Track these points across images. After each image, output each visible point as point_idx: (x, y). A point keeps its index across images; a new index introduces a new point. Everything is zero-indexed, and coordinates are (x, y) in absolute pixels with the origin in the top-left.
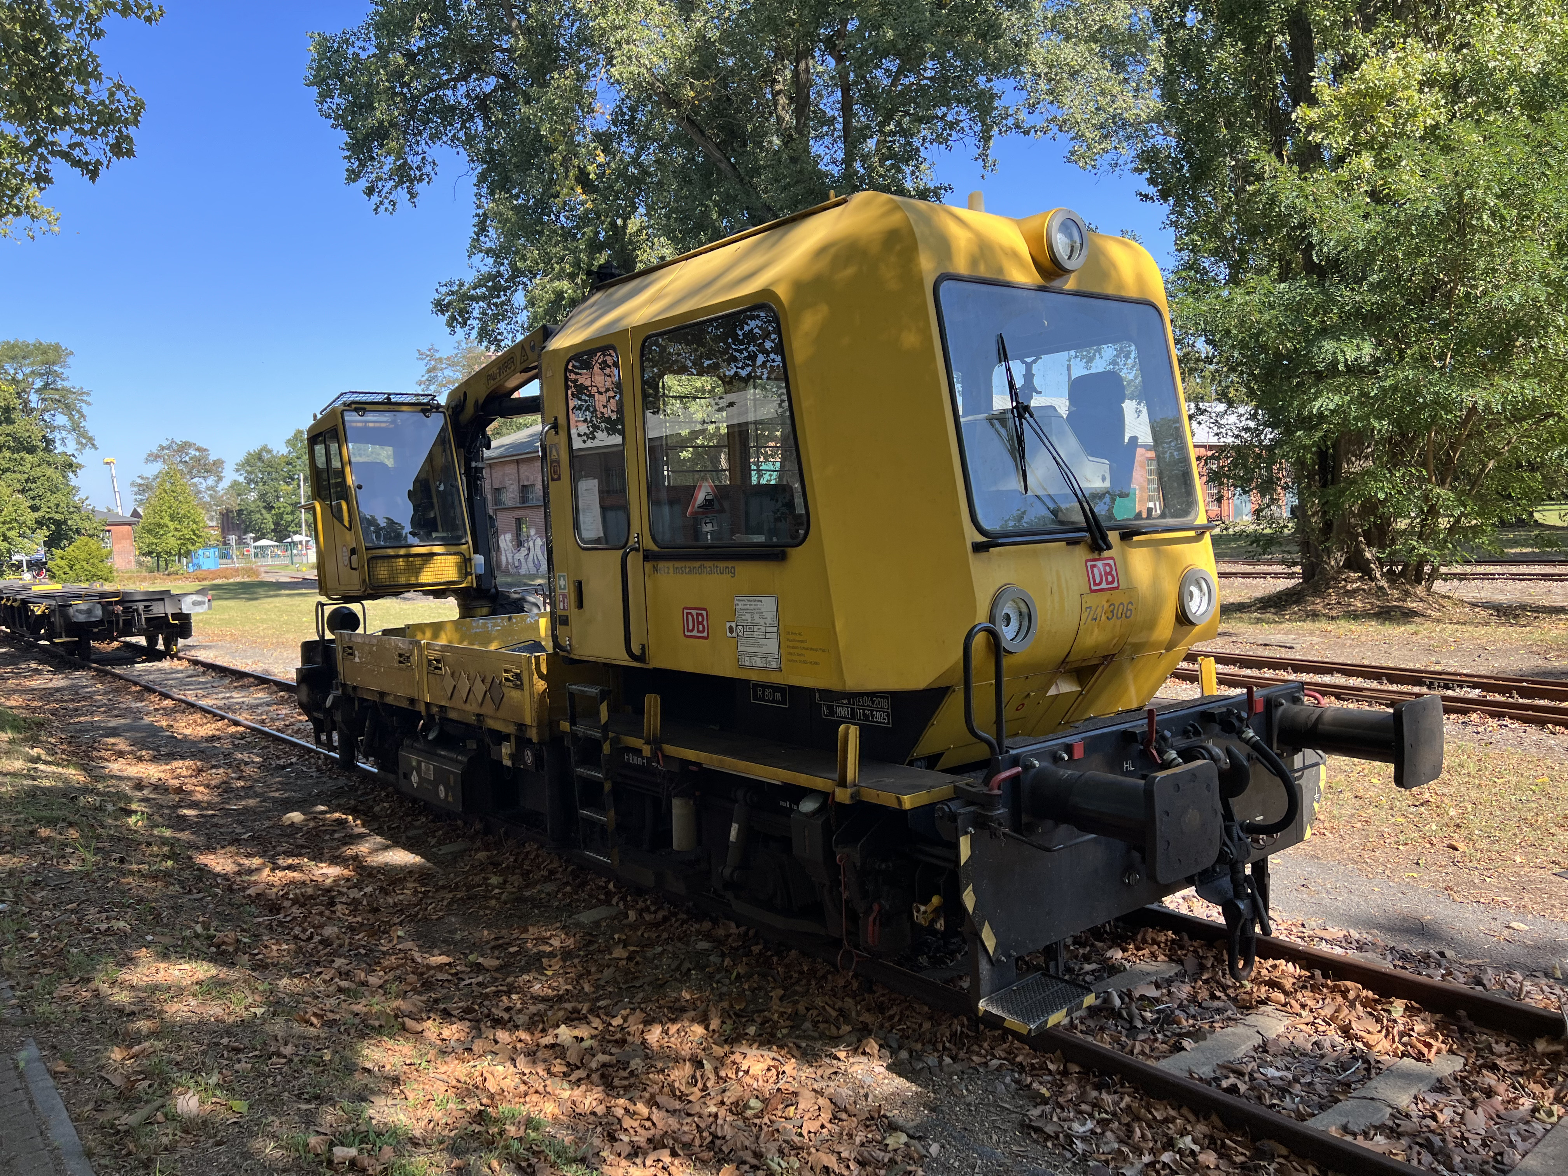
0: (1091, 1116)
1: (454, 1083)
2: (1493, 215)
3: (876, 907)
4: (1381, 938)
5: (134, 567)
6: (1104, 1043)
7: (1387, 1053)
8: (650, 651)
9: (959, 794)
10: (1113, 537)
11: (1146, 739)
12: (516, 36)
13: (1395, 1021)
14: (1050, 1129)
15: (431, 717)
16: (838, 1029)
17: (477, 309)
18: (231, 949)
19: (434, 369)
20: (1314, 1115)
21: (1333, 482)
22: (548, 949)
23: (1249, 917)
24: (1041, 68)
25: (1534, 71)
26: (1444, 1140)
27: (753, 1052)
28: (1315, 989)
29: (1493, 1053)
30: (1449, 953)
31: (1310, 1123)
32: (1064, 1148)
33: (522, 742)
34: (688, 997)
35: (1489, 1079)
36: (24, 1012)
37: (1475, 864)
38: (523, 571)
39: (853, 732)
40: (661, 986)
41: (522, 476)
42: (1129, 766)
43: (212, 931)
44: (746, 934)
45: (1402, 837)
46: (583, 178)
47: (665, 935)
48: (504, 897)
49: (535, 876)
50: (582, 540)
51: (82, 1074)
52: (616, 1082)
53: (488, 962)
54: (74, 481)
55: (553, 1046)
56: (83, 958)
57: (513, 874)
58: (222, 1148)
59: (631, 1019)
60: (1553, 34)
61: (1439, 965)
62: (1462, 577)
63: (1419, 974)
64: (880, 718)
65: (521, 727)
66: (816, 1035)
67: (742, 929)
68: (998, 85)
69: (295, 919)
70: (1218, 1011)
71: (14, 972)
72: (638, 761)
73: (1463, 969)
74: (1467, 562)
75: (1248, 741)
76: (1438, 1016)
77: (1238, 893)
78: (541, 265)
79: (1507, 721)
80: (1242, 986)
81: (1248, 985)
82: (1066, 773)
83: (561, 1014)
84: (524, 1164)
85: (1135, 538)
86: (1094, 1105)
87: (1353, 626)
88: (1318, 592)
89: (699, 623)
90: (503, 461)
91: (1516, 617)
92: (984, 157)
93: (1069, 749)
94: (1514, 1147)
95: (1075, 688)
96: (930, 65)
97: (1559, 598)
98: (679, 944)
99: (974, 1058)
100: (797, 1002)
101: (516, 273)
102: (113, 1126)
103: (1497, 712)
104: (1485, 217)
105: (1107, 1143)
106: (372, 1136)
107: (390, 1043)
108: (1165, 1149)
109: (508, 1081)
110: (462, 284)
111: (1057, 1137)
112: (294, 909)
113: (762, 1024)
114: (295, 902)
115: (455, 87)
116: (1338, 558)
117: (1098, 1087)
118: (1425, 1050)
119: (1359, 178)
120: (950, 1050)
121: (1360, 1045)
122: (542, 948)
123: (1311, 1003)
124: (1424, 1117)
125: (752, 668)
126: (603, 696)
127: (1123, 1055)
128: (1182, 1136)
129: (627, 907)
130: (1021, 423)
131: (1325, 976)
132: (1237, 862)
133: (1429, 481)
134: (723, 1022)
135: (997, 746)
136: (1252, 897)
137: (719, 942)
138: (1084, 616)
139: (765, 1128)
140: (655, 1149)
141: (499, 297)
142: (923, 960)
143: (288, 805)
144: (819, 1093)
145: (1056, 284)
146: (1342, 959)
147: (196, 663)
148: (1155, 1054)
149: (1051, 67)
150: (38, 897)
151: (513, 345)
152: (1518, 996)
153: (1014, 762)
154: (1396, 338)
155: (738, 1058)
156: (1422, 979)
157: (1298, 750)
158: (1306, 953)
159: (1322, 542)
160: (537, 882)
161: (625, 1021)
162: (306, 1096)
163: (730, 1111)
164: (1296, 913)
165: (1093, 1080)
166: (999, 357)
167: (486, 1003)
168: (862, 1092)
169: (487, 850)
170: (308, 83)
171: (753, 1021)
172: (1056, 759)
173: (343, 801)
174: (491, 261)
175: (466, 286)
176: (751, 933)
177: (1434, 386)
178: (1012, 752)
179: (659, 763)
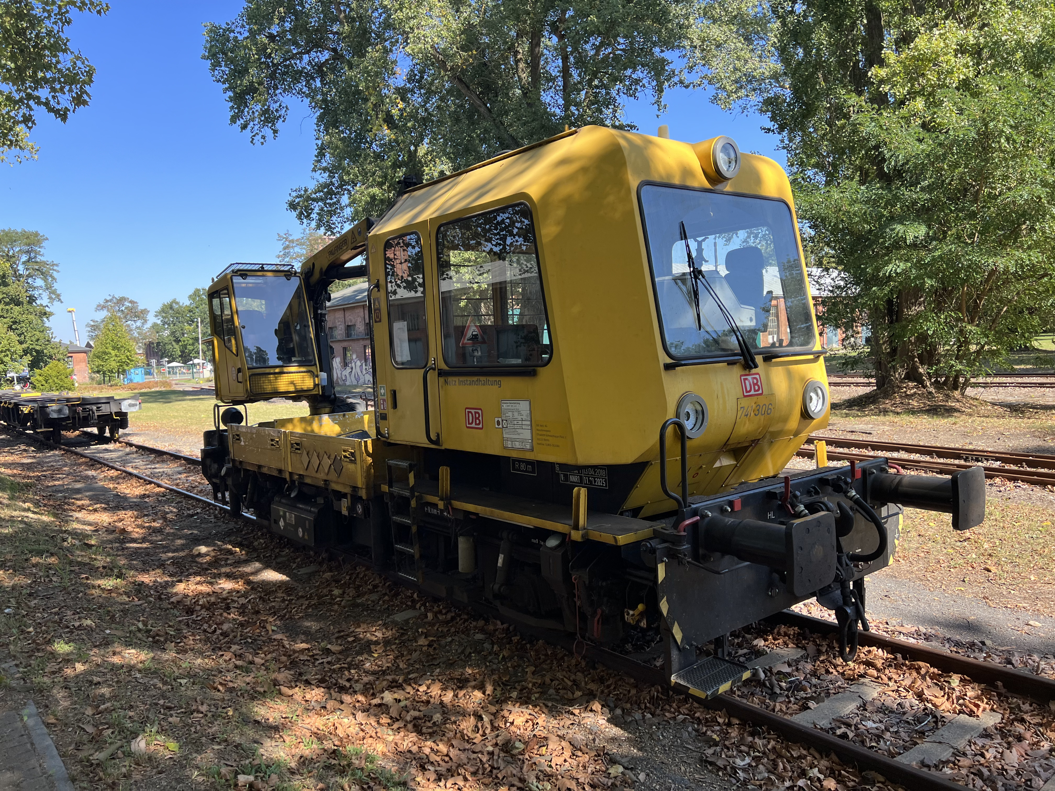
0: (748, 754)
1: (316, 730)
2: (1008, 139)
3: (599, 611)
4: (941, 632)
5: (87, 380)
6: (755, 703)
7: (949, 711)
8: (443, 437)
9: (656, 534)
10: (759, 359)
11: (783, 496)
12: (342, 23)
13: (954, 689)
14: (720, 763)
15: (293, 481)
16: (573, 694)
17: (317, 207)
18: (162, 639)
19: (288, 247)
20: (900, 754)
21: (897, 321)
22: (374, 639)
23: (854, 618)
24: (697, 42)
25: (1033, 42)
26: (990, 771)
27: (516, 709)
28: (897, 667)
29: (1021, 711)
30: (988, 642)
31: (898, 758)
32: (730, 776)
33: (356, 498)
34: (470, 672)
35: (1019, 728)
36: (26, 682)
37: (1003, 581)
38: (348, 383)
39: (583, 492)
40: (452, 664)
41: (347, 319)
42: (771, 515)
43: (149, 627)
44: (508, 629)
45: (952, 563)
46: (389, 120)
47: (453, 630)
48: (343, 603)
49: (364, 589)
50: (396, 362)
51: (66, 725)
52: (424, 730)
53: (334, 648)
54: (49, 323)
55: (380, 705)
57: (349, 588)
58: (163, 775)
59: (432, 687)
60: (1046, 18)
61: (981, 650)
62: (986, 385)
63: (968, 656)
64: (600, 483)
65: (355, 489)
66: (558, 698)
67: (505, 626)
69: (203, 618)
70: (832, 682)
71: (18, 655)
72: (435, 512)
73: (998, 653)
74: (988, 375)
75: (851, 498)
76: (983, 686)
77: (846, 602)
78: (360, 178)
79: (1020, 483)
80: (848, 665)
81: (852, 665)
82: (730, 520)
83: (385, 683)
84: (365, 786)
85: (774, 360)
86: (750, 747)
87: (912, 418)
88: (887, 395)
89: (476, 418)
90: (335, 309)
91: (1022, 412)
92: (658, 102)
93: (731, 503)
94: (1039, 776)
95: (733, 462)
96: (621, 40)
97: (1051, 399)
98: (463, 636)
99: (667, 714)
100: (544, 676)
101: (343, 183)
102: (88, 761)
103: (1013, 477)
104: (1002, 141)
105: (760, 773)
106: (263, 767)
107: (271, 704)
108: (800, 777)
109: (351, 729)
110: (306, 190)
111: (725, 768)
112: (202, 612)
113: (521, 690)
114: (203, 607)
115: (301, 58)
116: (901, 372)
117: (753, 734)
118: (975, 709)
119: (915, 115)
120: (649, 708)
121: (930, 705)
122: (369, 638)
123: (895, 677)
124: (976, 755)
125: (513, 449)
126: (411, 467)
127: (768, 712)
128: (811, 768)
129: (427, 611)
130: (696, 282)
131: (904, 658)
132: (845, 581)
133: (963, 320)
134: (495, 689)
135: (683, 502)
136: (855, 604)
137: (490, 635)
138: (739, 413)
139: (527, 762)
140: (452, 776)
141: (331, 199)
142: (629, 647)
143: (197, 541)
144: (562, 737)
145: (719, 187)
146: (917, 647)
147: (131, 445)
148: (790, 711)
149: (703, 42)
150: (32, 604)
151: (343, 232)
152: (1037, 671)
153: (695, 513)
154: (940, 223)
155: (506, 713)
156: (971, 660)
157: (884, 504)
158: (890, 642)
159: (890, 362)
160: (365, 593)
161: (428, 688)
162: (218, 740)
163: (502, 750)
164: (881, 614)
165: (748, 729)
166: (679, 236)
167: (334, 675)
168: (591, 737)
169: (331, 571)
170: (204, 57)
171: (515, 688)
172: (722, 511)
173: (233, 538)
174: (326, 175)
175: (310, 191)
176: (511, 628)
177: (969, 255)
178: (693, 506)
179: (449, 513)
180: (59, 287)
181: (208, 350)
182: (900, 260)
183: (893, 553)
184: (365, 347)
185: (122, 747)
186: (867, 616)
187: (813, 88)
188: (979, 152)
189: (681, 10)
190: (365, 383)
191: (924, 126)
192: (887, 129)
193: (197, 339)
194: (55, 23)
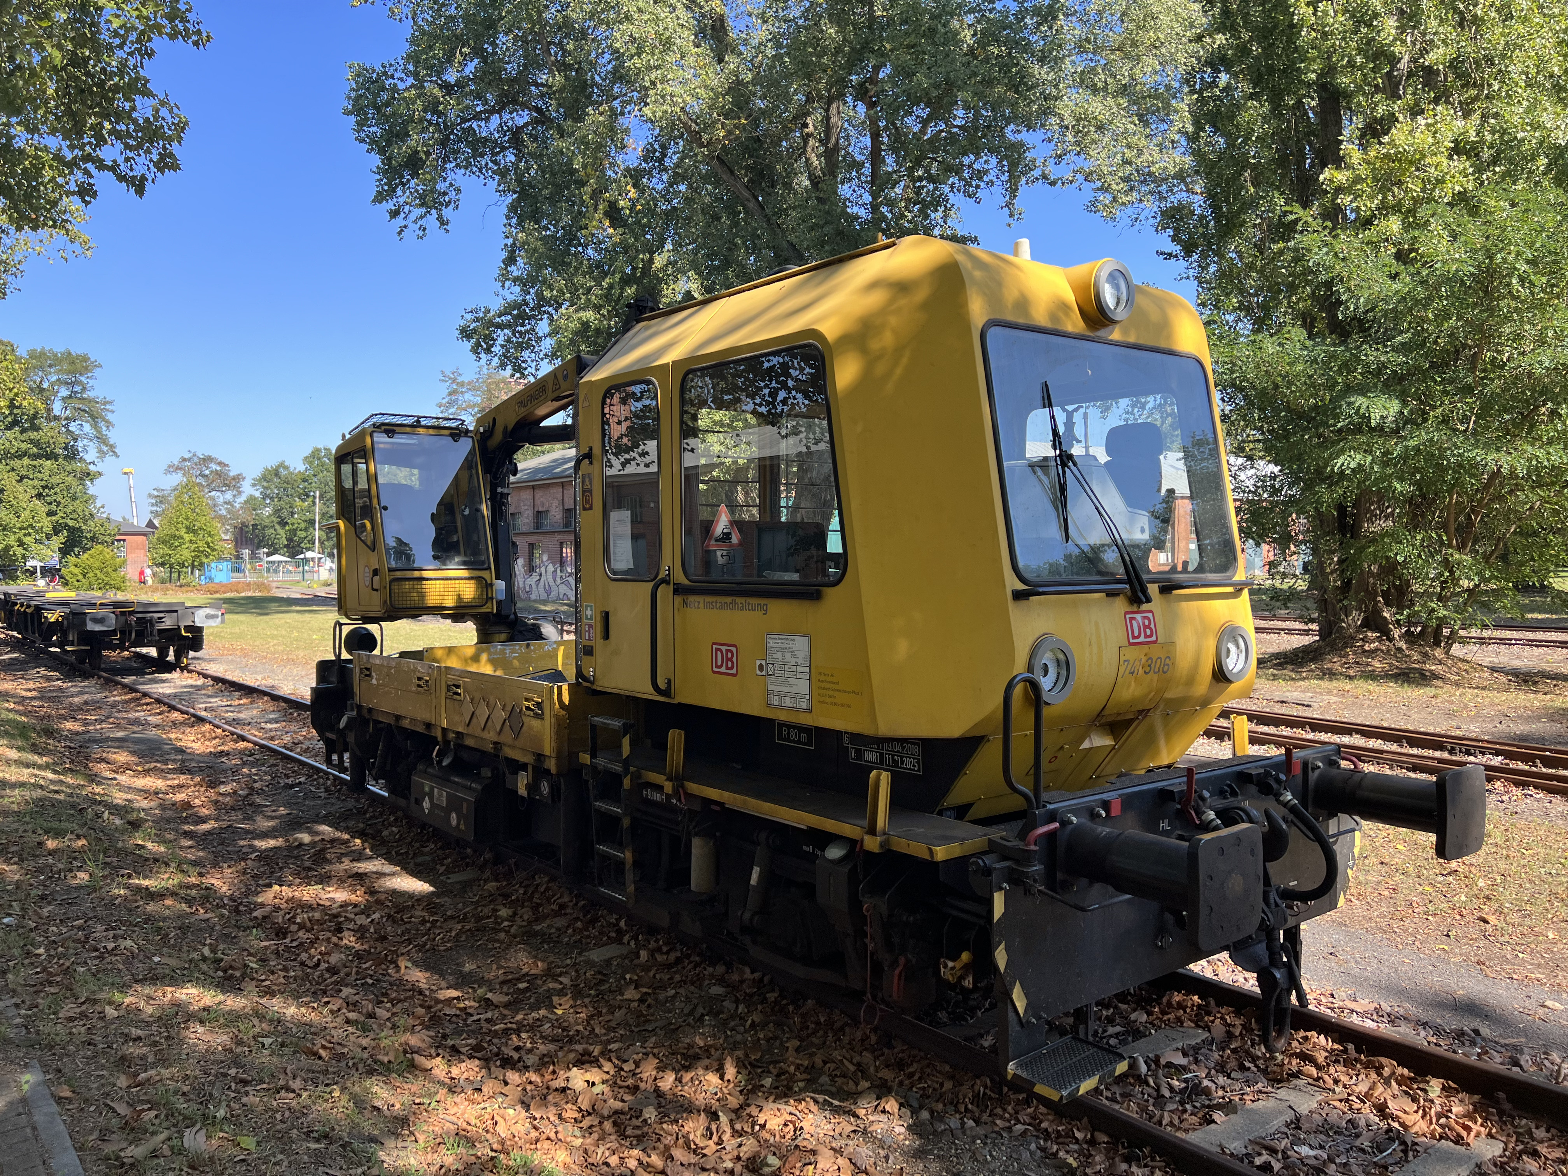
1: (465, 1125)
2: (1522, 280)
3: (902, 960)
4: (1413, 1010)
6: (1131, 1111)
7: (1424, 1135)
8: (677, 684)
9: (993, 847)
10: (1153, 589)
11: (1185, 797)
12: (551, 72)
13: (1432, 1101)
15: (446, 742)
16: (857, 1085)
17: (501, 336)
18: (238, 974)
19: (455, 392)
21: (1353, 541)
22: (557, 986)
23: (1285, 987)
24: (1069, 121)
25: (1563, 143)
27: (770, 1106)
28: (1349, 1063)
29: (1533, 1139)
30: (1484, 1031)
33: (540, 772)
34: (701, 1044)
35: (1530, 1165)
36: (29, 1033)
37: (1506, 938)
38: (533, 597)
39: (885, 778)
40: (674, 1031)
41: (538, 502)
42: (1164, 825)
43: (219, 955)
44: (761, 980)
45: (1431, 907)
46: (614, 214)
47: (677, 978)
48: (513, 930)
49: (545, 910)
50: (612, 570)
51: (86, 1101)
52: (629, 1132)
53: (497, 998)
54: (93, 489)
55: (564, 1089)
56: (88, 977)
57: (523, 907)
59: (643, 1065)
61: (1473, 1044)
62: (1482, 641)
63: (1454, 1052)
64: (910, 764)
65: (540, 757)
66: (834, 1089)
67: (757, 975)
68: (1026, 137)
69: (302, 943)
70: (1249, 1083)
71: (19, 989)
72: (657, 797)
73: (1498, 1048)
74: (1485, 626)
75: (1285, 804)
76: (1476, 1098)
77: (1274, 960)
78: (567, 296)
79: (1532, 791)
80: (1275, 1059)
81: (1279, 1057)
82: (1104, 830)
83: (572, 1056)
85: (1175, 592)
87: (1371, 686)
88: (1334, 650)
89: (728, 660)
90: (522, 486)
91: (1535, 683)
92: (1008, 205)
93: (1106, 805)
95: (1108, 741)
96: (961, 113)
98: (692, 988)
99: (998, 1122)
100: (813, 1055)
101: (542, 302)
102: (118, 1158)
103: (1521, 781)
104: (1514, 281)
107: (399, 1081)
109: (519, 1127)
110: (487, 311)
112: (301, 934)
113: (778, 1075)
114: (301, 926)
115: (489, 118)
116: (1356, 618)
117: (1128, 1160)
118: (1464, 1134)
119: (1386, 240)
120: (972, 1112)
121: (1396, 1125)
122: (551, 985)
123: (1344, 1079)
125: (781, 708)
126: (626, 729)
127: (1151, 1126)
129: (639, 947)
130: (1064, 472)
131: (1359, 1051)
132: (1274, 929)
133: (1450, 545)
134: (738, 1073)
135: (1034, 800)
136: (1287, 965)
137: (733, 988)
138: (1122, 669)
141: (523, 325)
142: (943, 1016)
143: (297, 824)
144: (838, 1152)
145: (1102, 333)
146: (1377, 1034)
147: (206, 676)
148: (1185, 1125)
149: (1079, 120)
150: (45, 912)
151: (541, 374)
152: (1557, 1078)
153: (1052, 817)
154: (1419, 399)
155: (754, 1111)
156: (1459, 1057)
157: (1332, 815)
158: (1337, 1025)
159: (1341, 601)
160: (545, 917)
161: (637, 1066)
162: (315, 1135)
163: (747, 1167)
164: (1324, 982)
165: (1122, 1151)
166: (1040, 402)
167: (495, 1041)
168: (882, 1153)
169: (497, 880)
170: (347, 113)
171: (769, 1072)
172: (1093, 816)
173: (351, 823)
174: (518, 289)
175: (492, 313)
176: (766, 980)
177: (1459, 448)
178: (1050, 807)
179: (679, 800)
180: (113, 436)
181: (329, 539)
182: (1358, 450)
183: (1345, 888)
184: (562, 544)
185: (170, 1139)
186: (1305, 985)
187: (1237, 195)
188: (1480, 298)
189: (1048, 73)
190: (558, 598)
191: (1400, 256)
192: (1344, 259)
193: (312, 522)
194: (131, 54)
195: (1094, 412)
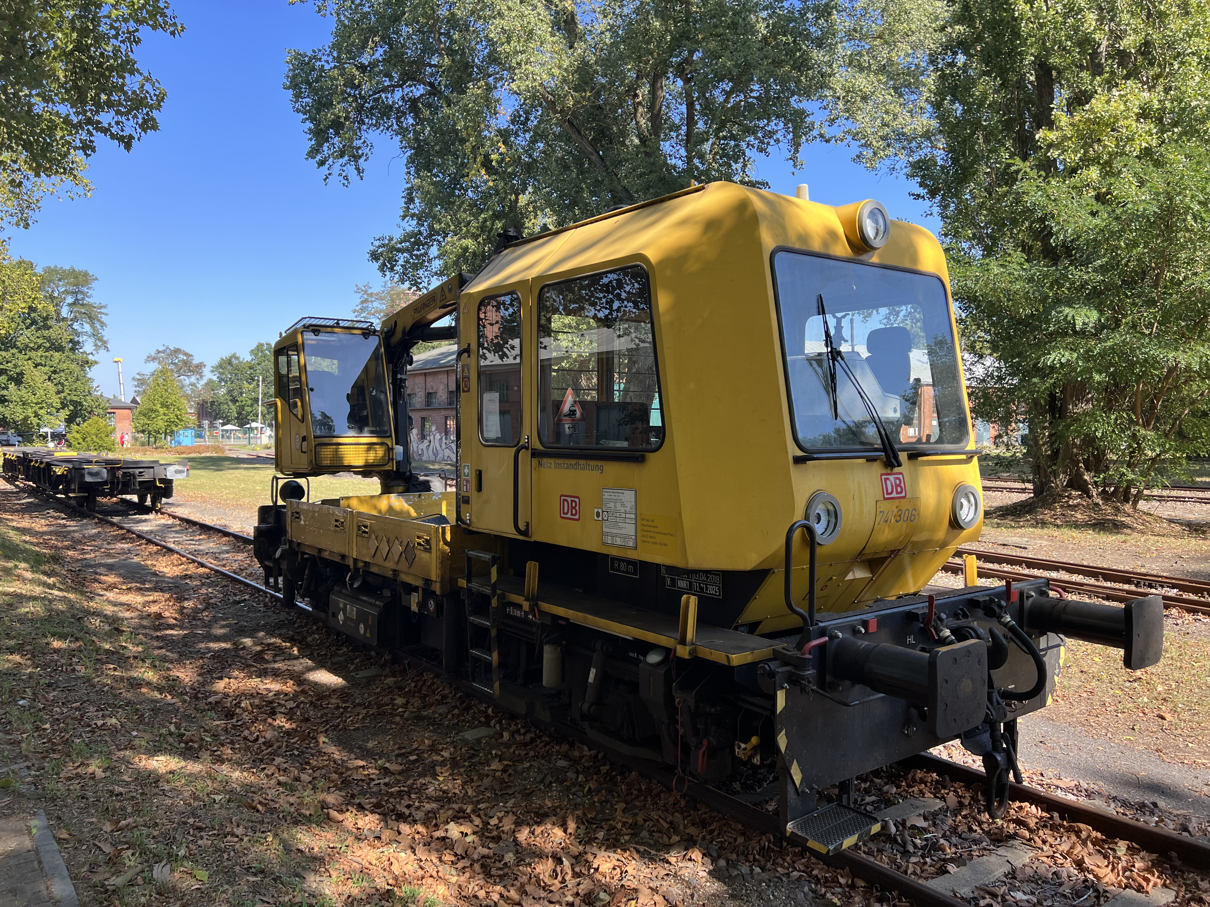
1: (367, 865)
2: (1195, 218)
3: (705, 742)
4: (1105, 787)
6: (883, 862)
7: (1113, 885)
8: (534, 526)
9: (776, 656)
10: (903, 456)
11: (927, 619)
12: (441, 55)
13: (1119, 858)
15: (357, 569)
16: (670, 838)
17: (401, 258)
18: (196, 746)
19: (366, 301)
21: (1060, 418)
22: (440, 759)
23: (1004, 767)
24: (840, 93)
27: (602, 854)
28: (1054, 828)
29: (1200, 889)
30: (1161, 804)
33: (428, 593)
34: (550, 805)
36: (37, 788)
37: (1179, 731)
38: (424, 458)
39: (693, 601)
40: (529, 794)
41: (428, 386)
42: (911, 640)
43: (182, 731)
44: (596, 756)
45: (1120, 707)
46: (487, 163)
47: (532, 753)
48: (406, 715)
49: (430, 700)
51: (80, 841)
52: (494, 872)
53: (393, 767)
54: (91, 373)
55: (444, 839)
56: (83, 747)
57: (414, 697)
59: (505, 820)
61: (1152, 813)
62: (1161, 499)
63: (1137, 820)
64: (712, 590)
65: (428, 582)
66: (652, 842)
67: (593, 752)
68: (805, 105)
69: (245, 723)
70: (976, 842)
71: (30, 755)
73: (1172, 817)
74: (1165, 487)
75: (1005, 625)
76: (1154, 856)
77: (996, 747)
78: (452, 227)
79: (1200, 616)
80: (996, 823)
81: (1000, 822)
83: (450, 812)
85: (920, 459)
87: (1075, 533)
88: (1046, 505)
89: (573, 508)
90: (416, 374)
91: (1204, 532)
92: (793, 159)
93: (865, 624)
96: (756, 87)
98: (543, 762)
99: (779, 869)
100: (635, 815)
101: (433, 232)
102: (103, 886)
103: (1192, 608)
104: (1189, 218)
107: (318, 830)
109: (409, 866)
110: (391, 239)
112: (244, 715)
113: (609, 830)
114: (245, 710)
115: (393, 91)
116: (1063, 479)
117: (879, 900)
118: (1144, 884)
119: (1088, 185)
120: (759, 861)
121: (1091, 876)
122: (435, 758)
123: (1050, 840)
125: (613, 545)
126: (494, 561)
127: (899, 874)
129: (502, 729)
130: (834, 365)
131: (1062, 818)
132: (996, 722)
133: (1137, 423)
134: (578, 827)
135: (809, 619)
137: (575, 762)
141: (418, 250)
143: (242, 632)
144: (655, 890)
145: (864, 257)
146: (1077, 805)
147: (174, 517)
148: (925, 875)
149: (848, 92)
150: (51, 696)
151: (431, 288)
153: (823, 632)
154: (1113, 309)
155: (590, 857)
156: (1141, 824)
157: (1043, 633)
158: (1045, 798)
159: (1050, 466)
160: (431, 705)
161: (500, 821)
162: (253, 870)
163: (584, 901)
164: (1035, 764)
165: (876, 894)
166: (816, 311)
167: (391, 800)
168: (689, 892)
169: (394, 676)
170: (286, 88)
171: (602, 827)
172: (855, 632)
173: (283, 631)
174: (414, 222)
175: (395, 241)
176: (600, 756)
177: (1145, 347)
178: (821, 624)
179: (534, 616)
180: (106, 333)
181: (269, 413)
182: (1066, 348)
184: (446, 418)
185: (143, 871)
186: (1020, 766)
187: (972, 149)
188: (1162, 231)
189: (824, 56)
190: (443, 460)
191: (1099, 198)
192: (1055, 200)
193: (256, 400)
194: (123, 42)
195: (858, 318)
